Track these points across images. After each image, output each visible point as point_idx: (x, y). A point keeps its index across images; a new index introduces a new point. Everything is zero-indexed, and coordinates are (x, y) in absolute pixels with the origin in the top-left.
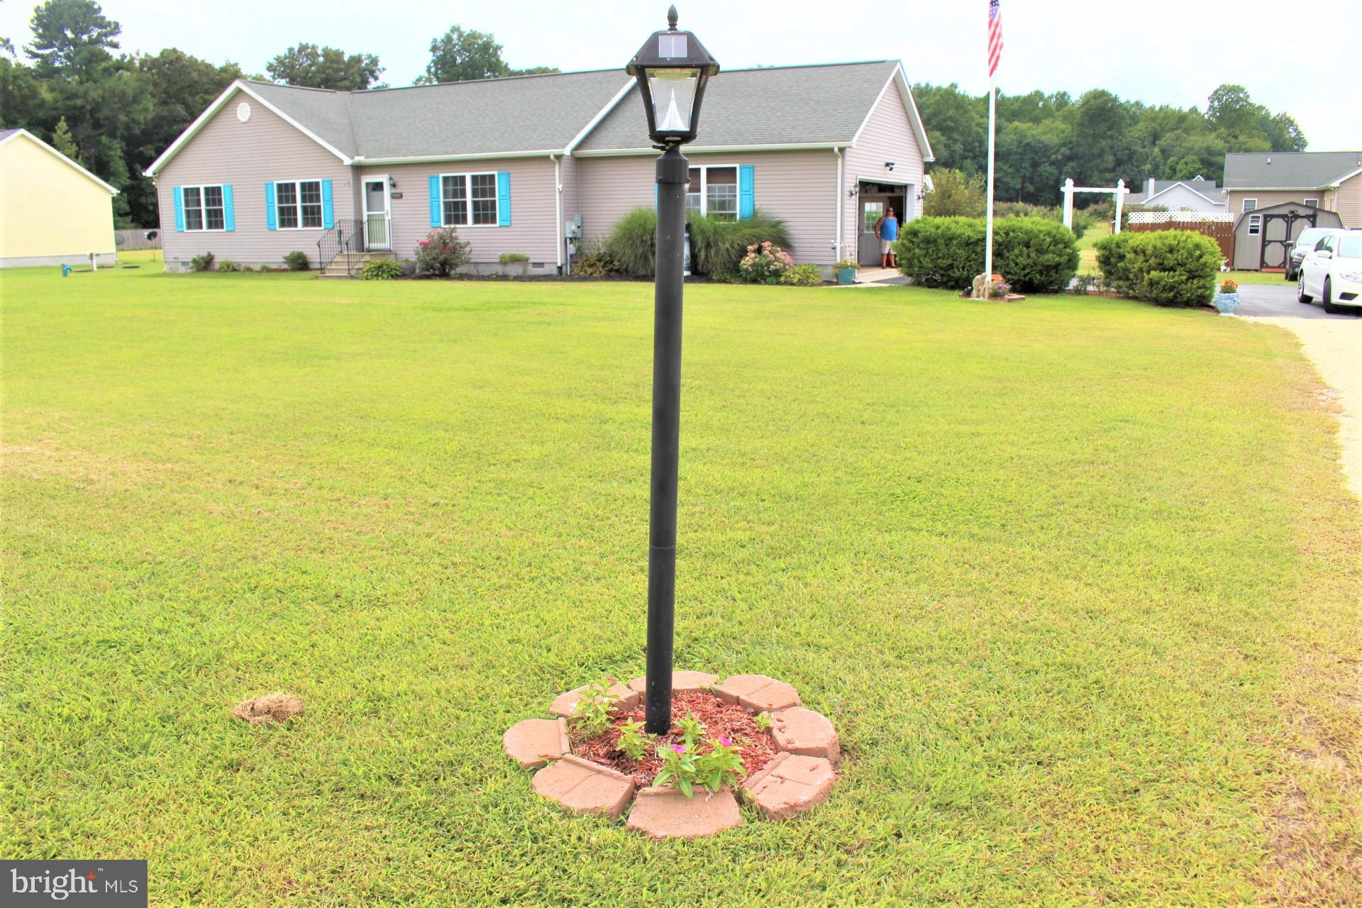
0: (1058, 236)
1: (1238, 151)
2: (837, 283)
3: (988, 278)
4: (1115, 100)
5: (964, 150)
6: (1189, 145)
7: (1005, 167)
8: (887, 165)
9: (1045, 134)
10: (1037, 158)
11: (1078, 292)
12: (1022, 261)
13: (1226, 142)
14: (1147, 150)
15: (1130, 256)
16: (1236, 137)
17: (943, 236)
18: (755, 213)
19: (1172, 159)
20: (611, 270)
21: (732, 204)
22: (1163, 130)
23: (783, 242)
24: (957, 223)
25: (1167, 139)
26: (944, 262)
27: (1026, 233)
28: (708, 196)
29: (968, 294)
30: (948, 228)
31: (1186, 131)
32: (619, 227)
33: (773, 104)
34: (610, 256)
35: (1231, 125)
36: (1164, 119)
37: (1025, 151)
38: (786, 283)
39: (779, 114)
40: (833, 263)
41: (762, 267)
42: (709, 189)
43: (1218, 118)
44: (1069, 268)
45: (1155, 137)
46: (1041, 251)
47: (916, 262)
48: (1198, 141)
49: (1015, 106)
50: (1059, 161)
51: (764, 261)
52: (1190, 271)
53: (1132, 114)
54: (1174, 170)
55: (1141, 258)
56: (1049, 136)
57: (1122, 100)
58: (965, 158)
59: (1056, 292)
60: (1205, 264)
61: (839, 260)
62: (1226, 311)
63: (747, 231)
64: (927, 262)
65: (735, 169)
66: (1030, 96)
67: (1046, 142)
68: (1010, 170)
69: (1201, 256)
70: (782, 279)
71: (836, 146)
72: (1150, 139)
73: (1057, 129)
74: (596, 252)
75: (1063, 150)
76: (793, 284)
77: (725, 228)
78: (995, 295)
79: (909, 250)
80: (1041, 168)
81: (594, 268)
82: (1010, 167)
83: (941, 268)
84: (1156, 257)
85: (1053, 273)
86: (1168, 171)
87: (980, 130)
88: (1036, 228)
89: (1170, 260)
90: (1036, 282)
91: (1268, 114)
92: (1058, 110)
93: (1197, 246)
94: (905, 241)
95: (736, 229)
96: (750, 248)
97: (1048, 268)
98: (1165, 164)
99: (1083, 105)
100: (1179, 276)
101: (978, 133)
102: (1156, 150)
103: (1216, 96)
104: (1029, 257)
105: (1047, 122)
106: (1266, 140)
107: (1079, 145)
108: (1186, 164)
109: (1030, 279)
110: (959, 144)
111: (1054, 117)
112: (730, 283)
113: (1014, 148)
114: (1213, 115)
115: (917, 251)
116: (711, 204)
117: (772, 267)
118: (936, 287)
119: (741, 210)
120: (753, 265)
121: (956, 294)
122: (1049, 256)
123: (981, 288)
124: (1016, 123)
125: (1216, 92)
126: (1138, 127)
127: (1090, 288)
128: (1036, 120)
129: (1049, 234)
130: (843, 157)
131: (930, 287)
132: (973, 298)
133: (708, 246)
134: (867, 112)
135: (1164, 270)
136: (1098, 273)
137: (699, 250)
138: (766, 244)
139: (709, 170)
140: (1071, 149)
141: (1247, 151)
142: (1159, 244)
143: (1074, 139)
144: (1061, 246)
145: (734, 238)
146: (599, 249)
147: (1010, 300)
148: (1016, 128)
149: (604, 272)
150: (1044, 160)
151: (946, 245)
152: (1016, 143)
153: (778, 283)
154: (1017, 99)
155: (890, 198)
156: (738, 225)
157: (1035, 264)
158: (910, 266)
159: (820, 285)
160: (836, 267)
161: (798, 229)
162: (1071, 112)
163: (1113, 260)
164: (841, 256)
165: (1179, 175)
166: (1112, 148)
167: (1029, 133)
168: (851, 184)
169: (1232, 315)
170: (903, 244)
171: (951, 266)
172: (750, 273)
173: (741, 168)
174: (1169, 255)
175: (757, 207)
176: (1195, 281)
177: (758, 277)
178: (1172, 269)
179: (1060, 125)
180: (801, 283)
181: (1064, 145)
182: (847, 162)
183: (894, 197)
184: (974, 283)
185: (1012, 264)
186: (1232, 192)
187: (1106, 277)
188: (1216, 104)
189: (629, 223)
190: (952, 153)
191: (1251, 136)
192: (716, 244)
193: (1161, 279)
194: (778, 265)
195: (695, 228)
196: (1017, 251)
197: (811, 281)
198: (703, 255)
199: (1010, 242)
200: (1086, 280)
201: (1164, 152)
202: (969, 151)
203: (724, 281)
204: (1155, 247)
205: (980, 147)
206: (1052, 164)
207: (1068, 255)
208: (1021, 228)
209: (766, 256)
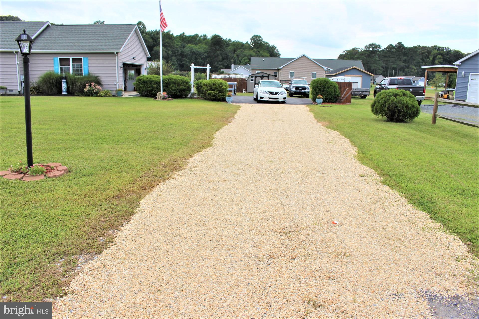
0: (184, 81)
1: (260, 56)
2: (117, 96)
3: (161, 93)
4: (222, 38)
5: (172, 53)
6: (245, 54)
7: (186, 60)
8: (134, 58)
9: (199, 48)
10: (197, 56)
11: (191, 98)
12: (173, 88)
13: (256, 53)
14: (232, 55)
15: (203, 86)
16: (259, 52)
17: (149, 81)
18: (89, 73)
19: (240, 58)
20: (39, 92)
21: (81, 70)
22: (238, 48)
23: (98, 83)
24: (153, 77)
25: (238, 51)
26: (150, 89)
27: (174, 80)
28: (73, 67)
29: (156, 98)
30: (151, 78)
31: (244, 49)
32: (42, 77)
33: (94, 37)
34: (38, 87)
35: (258, 48)
36: (237, 45)
37: (193, 54)
38: (99, 96)
39: (96, 40)
40: (115, 90)
41: (91, 91)
42: (73, 65)
43: (254, 45)
44: (188, 90)
45: (235, 51)
46: (179, 85)
47: (141, 89)
48: (247, 52)
49: (189, 39)
50: (204, 58)
51: (92, 89)
52: (219, 91)
53: (227, 43)
54: (241, 62)
55: (206, 87)
56: (200, 49)
57: (224, 38)
58: (172, 56)
59: (184, 98)
60: (223, 89)
61: (117, 89)
62: (229, 102)
63: (86, 79)
64: (144, 89)
65: (82, 58)
66: (194, 36)
67: (200, 51)
68: (188, 61)
69: (222, 86)
70: (98, 95)
71: (115, 52)
72: (233, 51)
73: (203, 47)
74: (33, 86)
75: (205, 54)
76: (101, 96)
77: (79, 78)
78: (164, 99)
79: (139, 85)
80: (198, 60)
81: (33, 92)
82: (188, 59)
83: (149, 91)
84: (210, 87)
85: (183, 92)
86: (239, 62)
87: (177, 47)
88: (177, 78)
89: (213, 87)
90: (178, 95)
91: (269, 45)
92: (203, 41)
93: (221, 83)
94: (137, 83)
95: (82, 79)
96: (87, 85)
97: (181, 91)
98: (238, 60)
99: (211, 40)
100: (216, 92)
101: (177, 48)
102: (235, 55)
103: (252, 38)
104: (175, 87)
105: (200, 44)
106: (268, 53)
107: (210, 53)
108: (244, 60)
109: (176, 94)
110: (170, 51)
111: (202, 43)
112: (81, 96)
113: (189, 53)
114: (252, 44)
115: (141, 85)
116: (73, 70)
117: (95, 91)
118: (148, 97)
119: (84, 73)
120: (88, 90)
121: (152, 99)
122: (182, 87)
123: (160, 97)
124: (190, 45)
125: (253, 37)
126: (229, 47)
127: (195, 97)
128: (196, 44)
129: (181, 80)
130: (118, 55)
131: (146, 97)
132: (157, 99)
133: (73, 84)
134: (125, 41)
135: (212, 90)
136: (196, 92)
137: (70, 85)
138: (93, 84)
139: (73, 59)
140: (208, 54)
141: (263, 56)
142: (210, 83)
143: (209, 51)
144: (185, 84)
145: (81, 81)
146: (34, 85)
147: (168, 100)
148: (190, 46)
149: (36, 93)
150: (199, 57)
151: (150, 84)
152: (190, 51)
153: (97, 96)
154: (190, 36)
155: (136, 69)
156: (83, 77)
157: (177, 89)
158: (140, 90)
159: (111, 97)
160: (116, 91)
161: (103, 79)
162: (207, 41)
163: (199, 88)
164: (118, 88)
165: (242, 63)
166: (221, 54)
167: (194, 48)
168: (121, 64)
169: (230, 103)
170: (137, 84)
171: (152, 90)
172: (87, 93)
173: (84, 58)
174: (213, 86)
175: (89, 71)
176: (221, 94)
177: (91, 94)
178: (214, 90)
179: (204, 46)
180: (104, 96)
181: (205, 52)
182: (119, 57)
183: (138, 68)
184: (157, 95)
185: (170, 90)
186: (253, 69)
187: (198, 93)
188: (253, 41)
189: (45, 76)
190: (168, 55)
191: (264, 52)
192: (75, 83)
193: (211, 93)
194: (97, 90)
195: (68, 79)
196: (172, 85)
197: (108, 95)
198: (71, 87)
199: (169, 83)
200: (193, 94)
201: (238, 56)
202: (174, 54)
203: (79, 96)
204: (209, 84)
205: (177, 52)
206: (202, 59)
207: (187, 86)
208: (173, 78)
209: (92, 88)
